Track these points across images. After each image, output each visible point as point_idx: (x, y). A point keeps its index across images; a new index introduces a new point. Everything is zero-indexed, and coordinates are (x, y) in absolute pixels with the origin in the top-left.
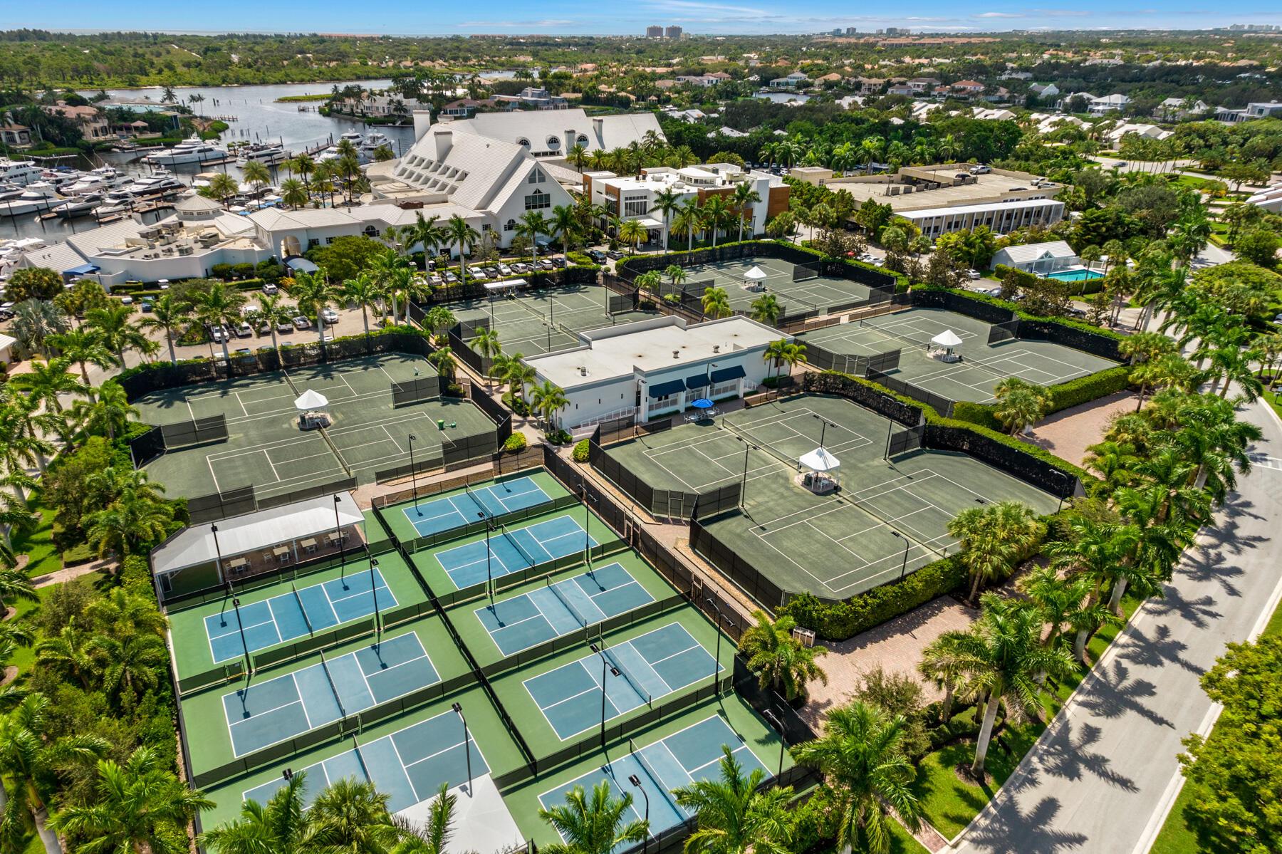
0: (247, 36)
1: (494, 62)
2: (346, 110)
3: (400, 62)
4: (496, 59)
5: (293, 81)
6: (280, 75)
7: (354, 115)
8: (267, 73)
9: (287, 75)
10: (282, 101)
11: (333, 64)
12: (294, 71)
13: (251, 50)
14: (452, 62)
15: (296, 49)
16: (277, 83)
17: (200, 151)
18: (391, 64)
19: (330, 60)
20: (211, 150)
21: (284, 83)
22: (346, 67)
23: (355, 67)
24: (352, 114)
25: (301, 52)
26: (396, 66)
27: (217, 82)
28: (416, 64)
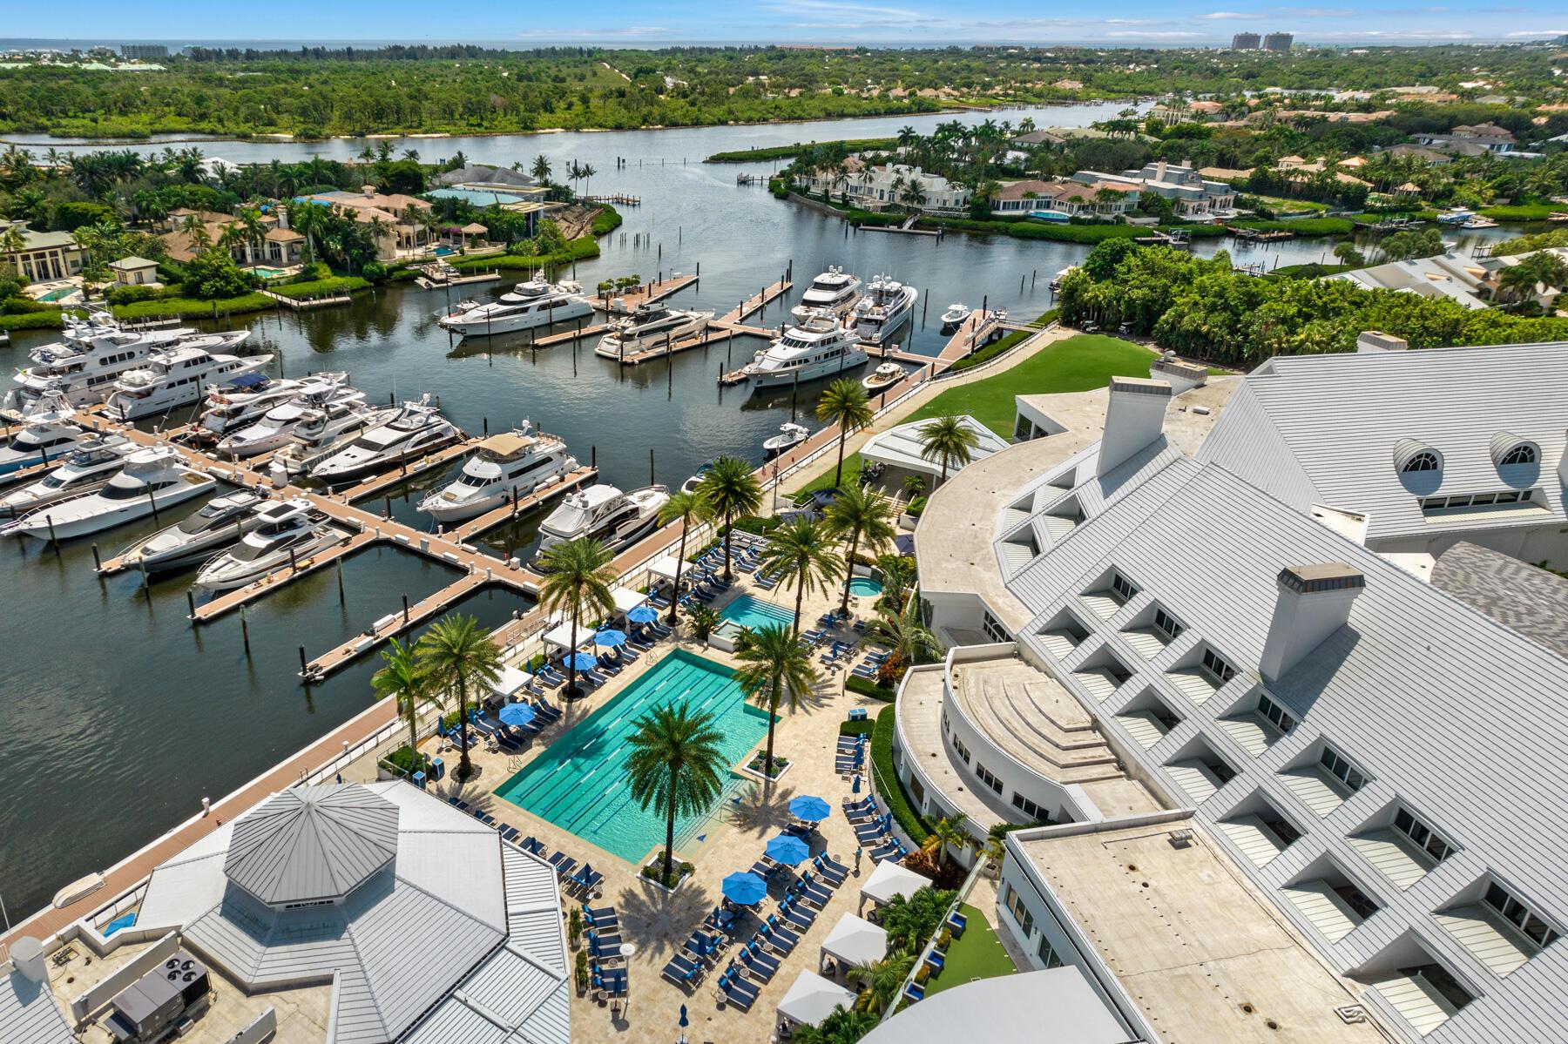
0: (692, 50)
1: (1027, 91)
2: (816, 190)
3: (889, 89)
4: (1029, 85)
5: (737, 121)
6: (719, 111)
7: (828, 202)
8: (704, 109)
9: (731, 112)
10: (717, 160)
11: (794, 93)
12: (740, 106)
13: (692, 71)
14: (965, 90)
15: (748, 68)
16: (713, 124)
17: (543, 307)
18: (875, 93)
19: (792, 87)
20: (564, 303)
21: (724, 123)
22: (812, 97)
23: (825, 99)
24: (826, 198)
25: (755, 73)
26: (883, 97)
27: (634, 123)
28: (911, 94)
